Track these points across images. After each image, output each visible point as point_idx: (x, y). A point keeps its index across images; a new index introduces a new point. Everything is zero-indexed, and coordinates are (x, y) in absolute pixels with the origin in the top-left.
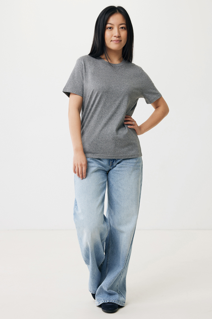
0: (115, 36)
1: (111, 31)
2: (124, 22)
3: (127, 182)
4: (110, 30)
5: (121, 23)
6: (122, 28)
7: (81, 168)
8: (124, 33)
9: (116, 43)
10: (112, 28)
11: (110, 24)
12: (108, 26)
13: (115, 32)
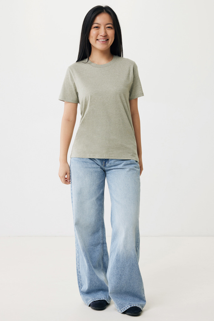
1: (98, 30)
5: (107, 23)
6: (109, 27)
11: (97, 23)
12: (95, 25)
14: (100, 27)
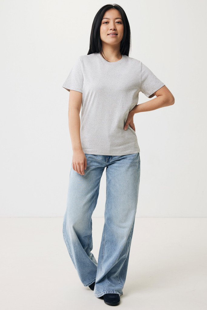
0: (111, 29)
1: (108, 25)
2: (120, 17)
3: (123, 178)
4: (106, 24)
6: (118, 23)
7: (79, 167)
8: (120, 27)
9: (113, 37)
10: (109, 23)
11: (106, 18)
12: (104, 20)
13: (111, 25)
14: (109, 22)
